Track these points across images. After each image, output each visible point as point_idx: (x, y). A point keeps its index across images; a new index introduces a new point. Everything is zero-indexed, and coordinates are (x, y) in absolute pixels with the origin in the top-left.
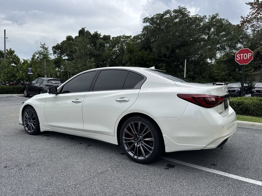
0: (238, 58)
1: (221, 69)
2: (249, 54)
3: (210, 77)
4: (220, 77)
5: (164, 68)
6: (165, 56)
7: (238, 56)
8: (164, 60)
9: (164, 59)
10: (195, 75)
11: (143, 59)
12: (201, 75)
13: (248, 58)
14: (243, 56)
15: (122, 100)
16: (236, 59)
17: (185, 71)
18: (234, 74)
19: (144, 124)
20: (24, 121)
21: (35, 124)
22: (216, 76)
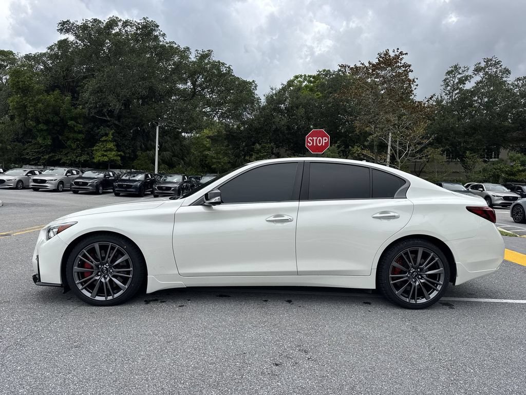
0: (310, 143)
3: (201, 164)
4: (220, 166)
5: (111, 139)
6: (111, 113)
7: (310, 139)
8: (108, 121)
9: (108, 119)
10: (174, 159)
11: (57, 113)
12: (183, 159)
13: (324, 145)
14: (316, 140)
15: (386, 216)
16: (307, 144)
17: (157, 149)
19: (428, 251)
20: (75, 275)
21: (131, 276)
22: (213, 164)
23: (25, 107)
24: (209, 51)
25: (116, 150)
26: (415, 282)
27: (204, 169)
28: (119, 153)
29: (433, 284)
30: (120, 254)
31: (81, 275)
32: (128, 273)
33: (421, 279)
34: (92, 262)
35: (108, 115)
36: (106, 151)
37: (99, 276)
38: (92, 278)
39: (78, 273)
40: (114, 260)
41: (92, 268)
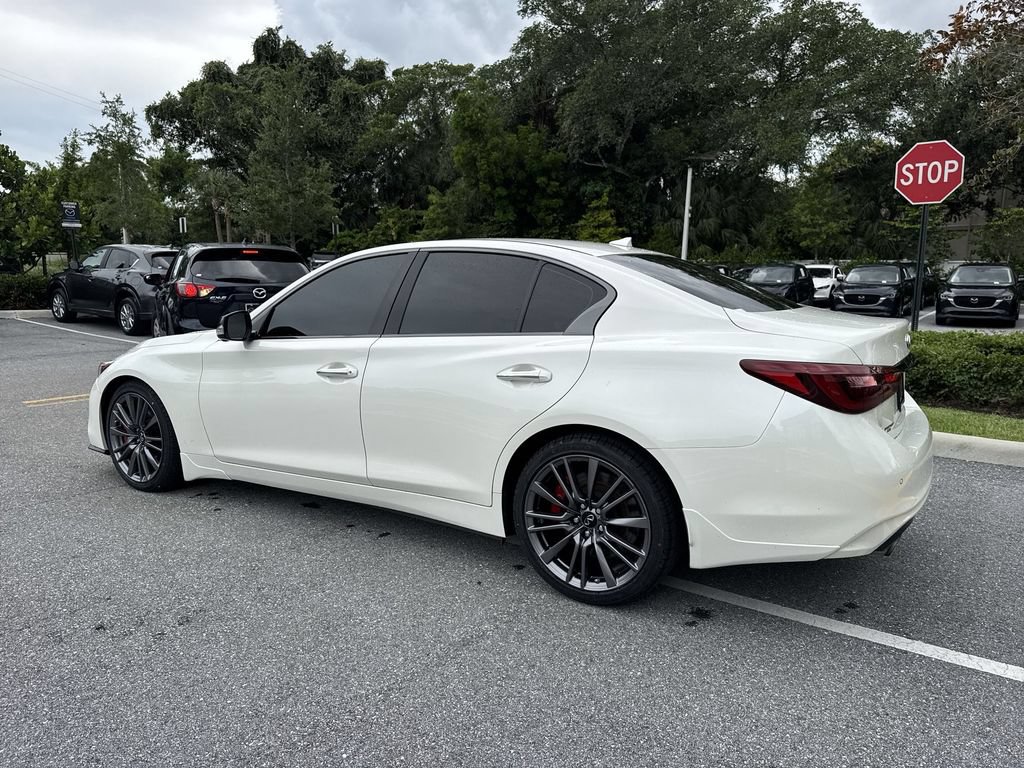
0: (907, 179)
1: (825, 210)
2: (947, 163)
3: (780, 241)
4: (819, 241)
5: (605, 204)
6: (609, 151)
7: (908, 170)
8: (604, 169)
9: (605, 165)
10: (726, 233)
11: (521, 165)
12: (747, 232)
13: (946, 180)
14: (925, 169)
15: (523, 377)
16: (899, 181)
17: (687, 215)
18: (872, 229)
21: (162, 450)
22: (805, 237)
23: (475, 159)
25: (616, 225)
27: (786, 250)
28: (620, 229)
32: (159, 444)
35: (604, 157)
36: (598, 227)
37: (134, 444)
38: (127, 446)
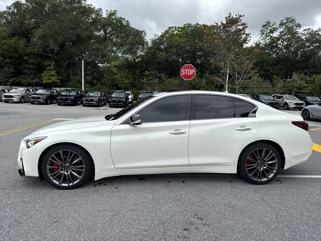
0: (183, 73)
1: (125, 76)
3: (112, 84)
4: (124, 85)
5: (53, 68)
6: (52, 51)
7: (183, 71)
8: (50, 57)
9: (51, 55)
12: (100, 81)
14: (187, 71)
17: (83, 75)
18: (135, 83)
19: (268, 150)
20: (48, 171)
21: (84, 170)
22: (120, 84)
24: (115, 10)
25: (57, 76)
26: (260, 168)
27: (114, 87)
28: (59, 77)
29: (271, 169)
30: (76, 156)
31: (52, 171)
32: (82, 168)
33: (264, 166)
34: (58, 162)
35: (51, 53)
36: (50, 76)
37: (63, 171)
38: (59, 172)
39: (49, 169)
40: (72, 161)
41: (58, 166)
